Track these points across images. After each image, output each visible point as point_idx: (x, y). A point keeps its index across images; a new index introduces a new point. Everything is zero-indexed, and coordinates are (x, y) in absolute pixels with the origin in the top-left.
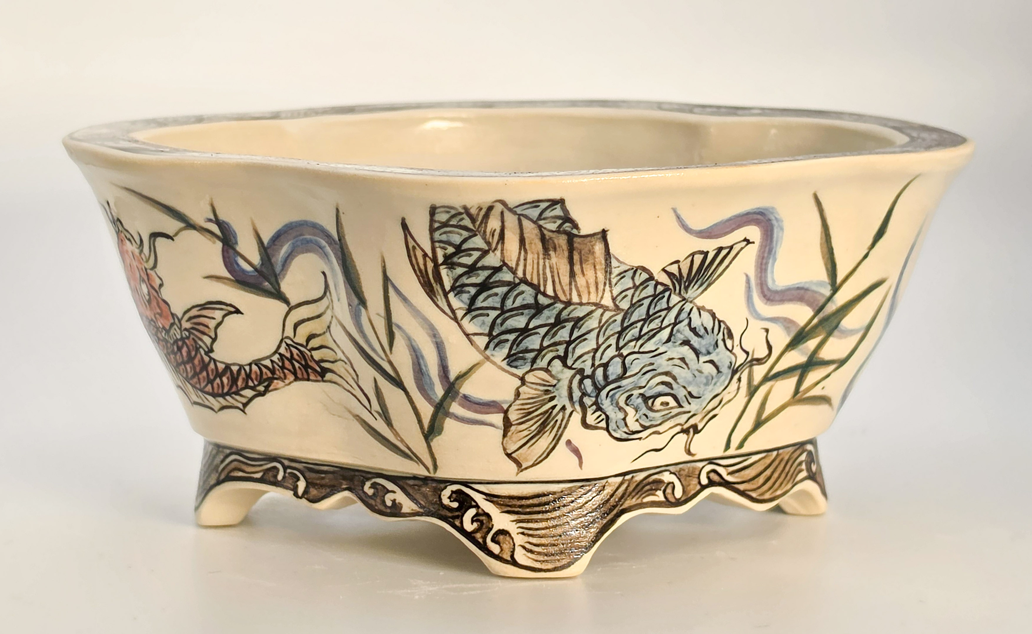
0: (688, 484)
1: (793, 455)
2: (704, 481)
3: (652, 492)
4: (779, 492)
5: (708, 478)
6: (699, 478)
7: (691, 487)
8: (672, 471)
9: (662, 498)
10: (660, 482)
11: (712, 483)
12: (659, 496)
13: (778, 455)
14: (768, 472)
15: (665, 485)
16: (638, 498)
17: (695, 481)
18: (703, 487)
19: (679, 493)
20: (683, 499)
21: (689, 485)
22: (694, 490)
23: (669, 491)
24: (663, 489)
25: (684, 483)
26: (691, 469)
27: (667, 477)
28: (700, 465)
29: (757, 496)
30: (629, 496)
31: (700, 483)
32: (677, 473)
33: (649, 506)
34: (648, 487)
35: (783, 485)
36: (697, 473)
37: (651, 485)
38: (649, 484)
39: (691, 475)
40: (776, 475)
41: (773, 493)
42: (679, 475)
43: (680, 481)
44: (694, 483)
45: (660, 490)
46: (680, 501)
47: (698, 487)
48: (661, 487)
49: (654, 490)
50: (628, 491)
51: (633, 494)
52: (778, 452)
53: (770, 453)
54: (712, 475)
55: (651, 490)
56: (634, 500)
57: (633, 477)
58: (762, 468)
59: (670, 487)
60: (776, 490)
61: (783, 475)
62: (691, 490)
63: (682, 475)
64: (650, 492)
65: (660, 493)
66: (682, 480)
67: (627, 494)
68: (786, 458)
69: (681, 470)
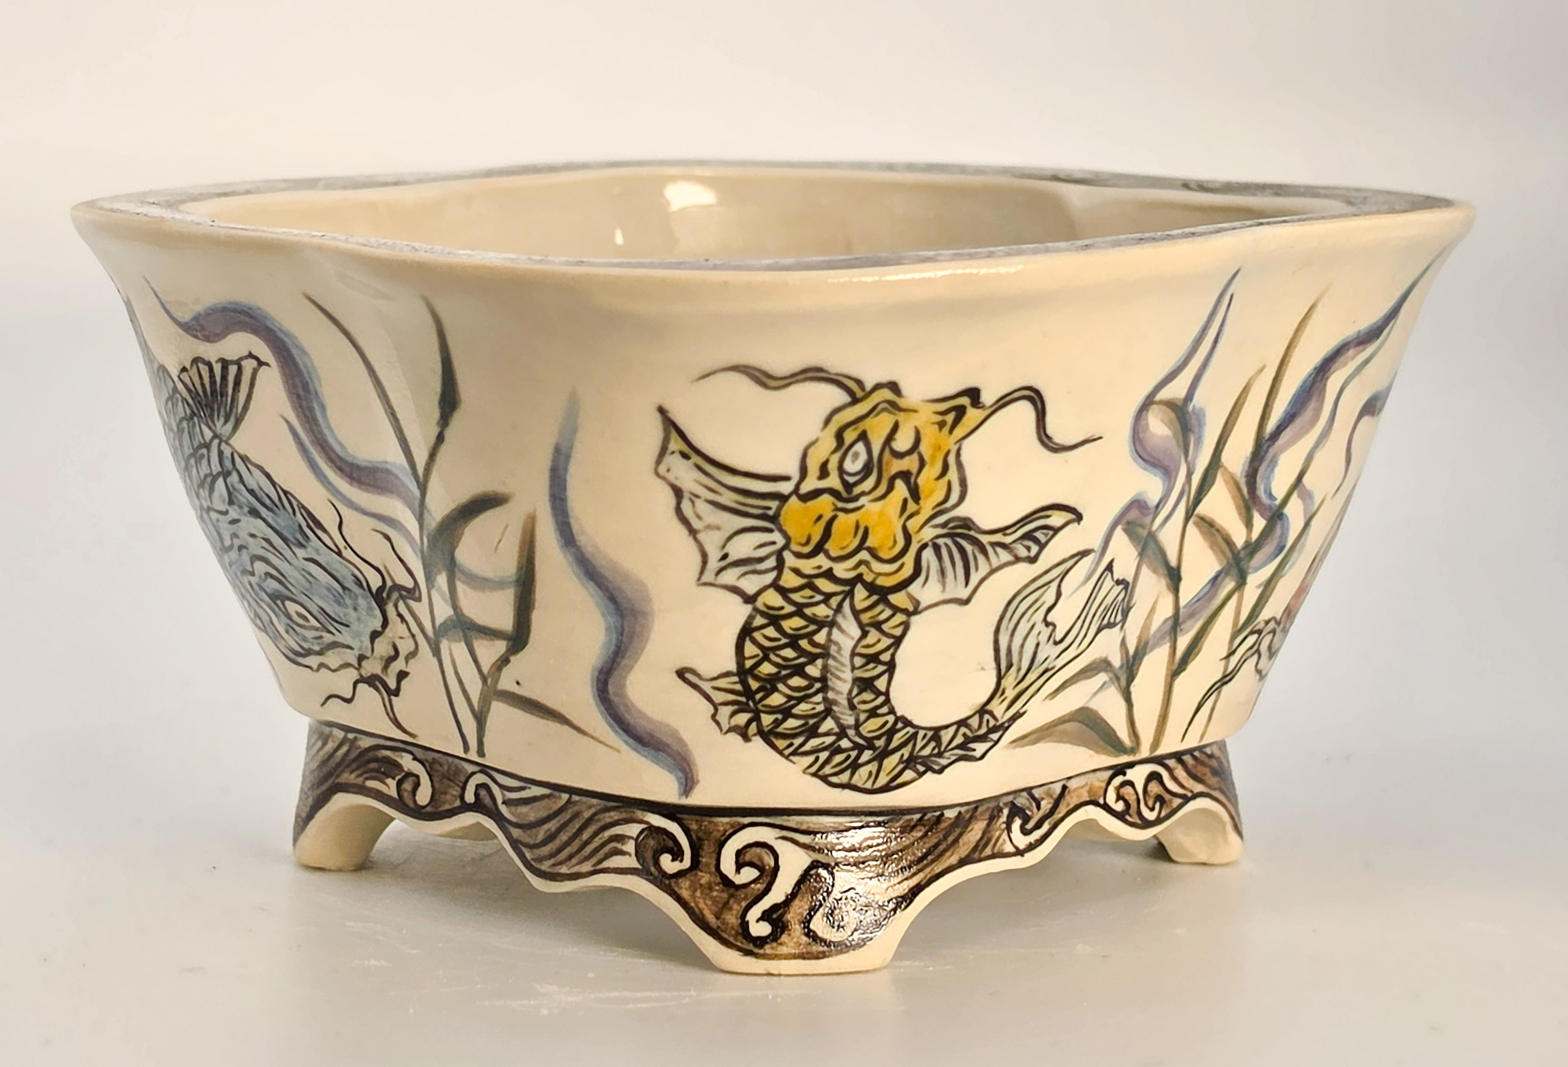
0: (443, 790)
1: (600, 816)
2: (470, 797)
3: (381, 776)
4: (564, 870)
5: (477, 795)
6: (464, 789)
7: (448, 797)
8: (419, 757)
9: (393, 793)
10: (398, 766)
11: (478, 807)
12: (390, 788)
13: (569, 801)
14: (552, 825)
15: (403, 774)
16: (359, 776)
17: (456, 791)
18: (465, 808)
19: (424, 796)
20: (429, 809)
21: (445, 793)
22: (450, 804)
23: (408, 786)
24: (398, 778)
25: (437, 785)
26: (453, 768)
27: (407, 762)
28: (470, 768)
29: (532, 859)
30: (348, 766)
31: (462, 797)
32: (427, 764)
33: (373, 795)
34: (374, 765)
35: (574, 861)
36: (463, 779)
37: (381, 764)
38: (377, 760)
39: (452, 778)
40: (564, 837)
41: (554, 865)
42: (431, 768)
43: (431, 780)
44: (454, 793)
45: (394, 779)
46: (424, 811)
47: (458, 803)
48: (396, 775)
49: (383, 773)
50: (348, 758)
51: (354, 766)
52: (570, 797)
53: (556, 794)
54: (483, 793)
55: (377, 771)
56: (353, 775)
57: (356, 738)
58: (544, 814)
59: (411, 780)
60: (561, 863)
61: (576, 844)
62: (444, 803)
63: (437, 771)
64: (375, 774)
65: (392, 783)
66: (435, 779)
67: (347, 762)
68: (587, 814)
69: (434, 761)
